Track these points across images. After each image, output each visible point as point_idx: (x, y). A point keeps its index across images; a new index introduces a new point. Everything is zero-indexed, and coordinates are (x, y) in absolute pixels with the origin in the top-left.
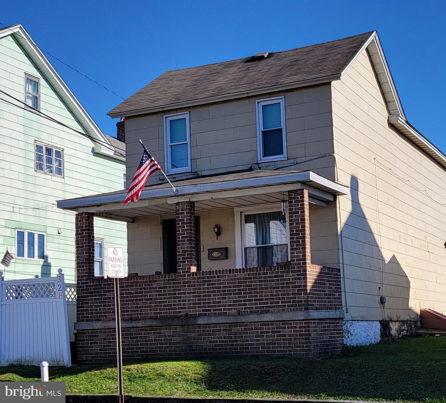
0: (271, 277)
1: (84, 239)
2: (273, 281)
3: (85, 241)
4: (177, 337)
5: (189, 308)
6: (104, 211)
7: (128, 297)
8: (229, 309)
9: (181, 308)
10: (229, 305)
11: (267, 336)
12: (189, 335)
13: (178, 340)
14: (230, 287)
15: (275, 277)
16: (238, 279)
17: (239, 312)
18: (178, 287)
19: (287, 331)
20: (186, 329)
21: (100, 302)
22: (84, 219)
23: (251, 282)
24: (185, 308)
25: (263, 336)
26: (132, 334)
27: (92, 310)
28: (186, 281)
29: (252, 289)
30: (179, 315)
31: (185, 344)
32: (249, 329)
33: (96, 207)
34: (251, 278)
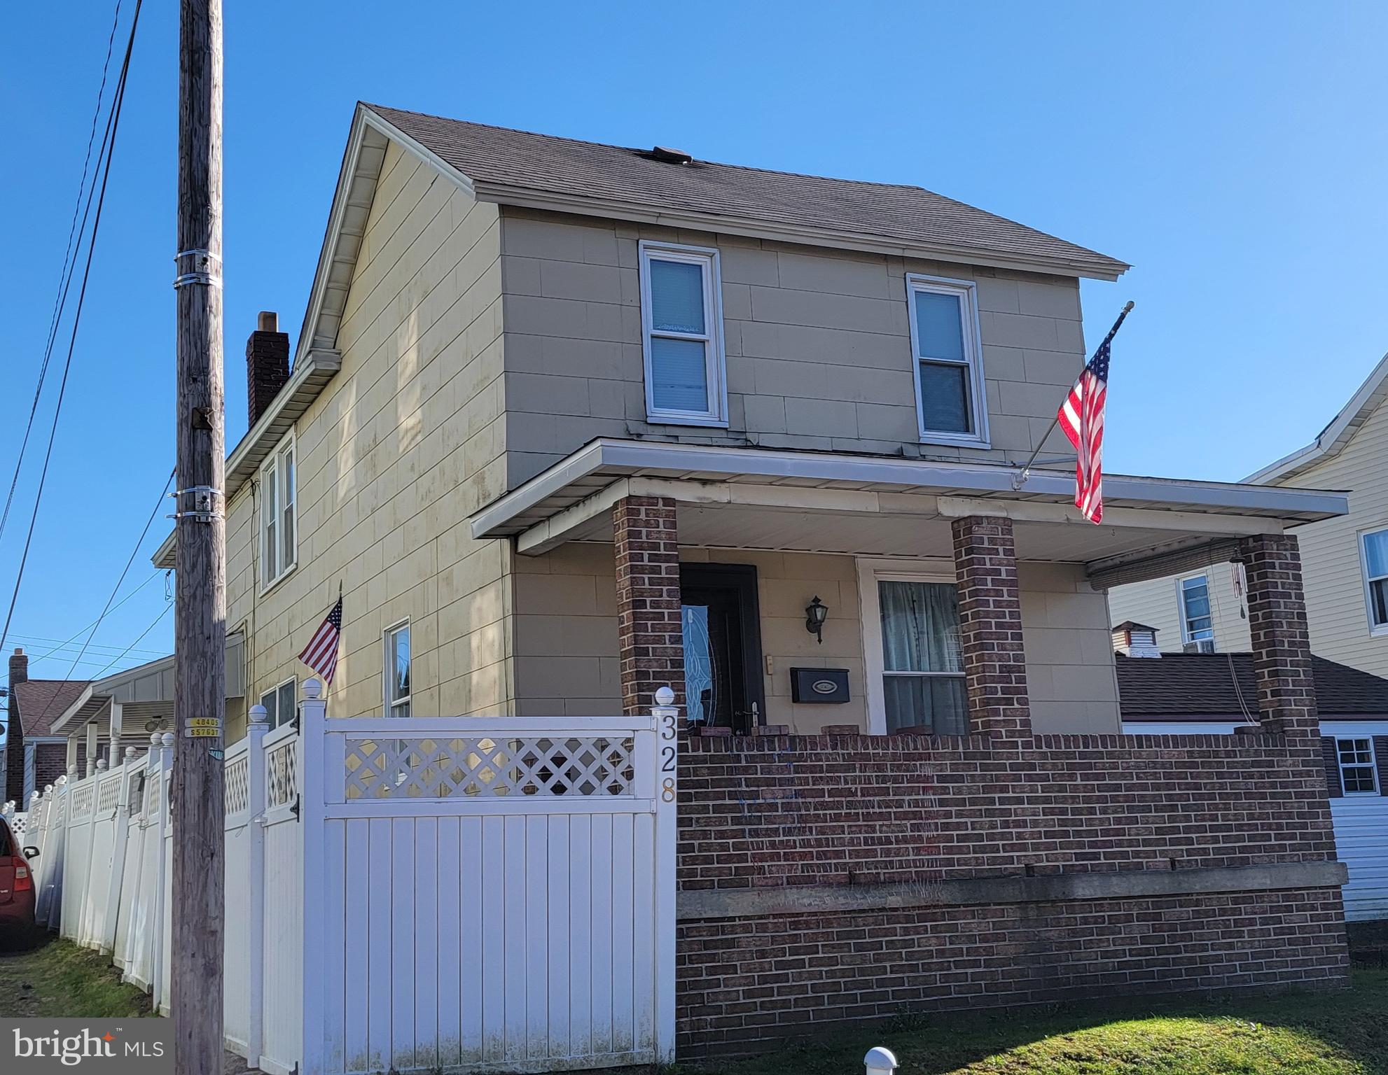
0: (1244, 765)
1: (665, 588)
2: (1251, 776)
3: (665, 597)
4: (1007, 942)
5: (1036, 847)
6: (729, 502)
7: (838, 805)
8: (1148, 855)
9: (1013, 847)
10: (1146, 843)
11: (1251, 933)
12: (1043, 935)
13: (1011, 952)
14: (1144, 787)
15: (1254, 764)
16: (1163, 765)
17: (1173, 862)
18: (998, 778)
19: (1297, 919)
20: (1032, 914)
21: (736, 821)
22: (661, 520)
23: (1198, 776)
24: (1024, 847)
25: (1240, 934)
26: (861, 935)
27: (709, 847)
28: (1020, 761)
29: (1201, 797)
30: (1005, 869)
31: (1033, 963)
32: (1207, 914)
33: (697, 485)
34: (1194, 765)
